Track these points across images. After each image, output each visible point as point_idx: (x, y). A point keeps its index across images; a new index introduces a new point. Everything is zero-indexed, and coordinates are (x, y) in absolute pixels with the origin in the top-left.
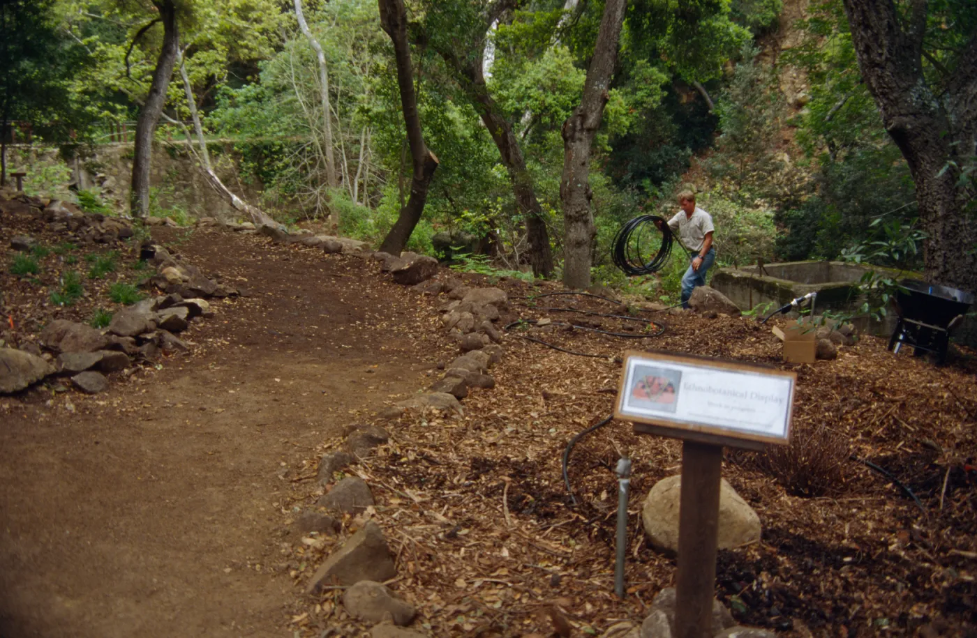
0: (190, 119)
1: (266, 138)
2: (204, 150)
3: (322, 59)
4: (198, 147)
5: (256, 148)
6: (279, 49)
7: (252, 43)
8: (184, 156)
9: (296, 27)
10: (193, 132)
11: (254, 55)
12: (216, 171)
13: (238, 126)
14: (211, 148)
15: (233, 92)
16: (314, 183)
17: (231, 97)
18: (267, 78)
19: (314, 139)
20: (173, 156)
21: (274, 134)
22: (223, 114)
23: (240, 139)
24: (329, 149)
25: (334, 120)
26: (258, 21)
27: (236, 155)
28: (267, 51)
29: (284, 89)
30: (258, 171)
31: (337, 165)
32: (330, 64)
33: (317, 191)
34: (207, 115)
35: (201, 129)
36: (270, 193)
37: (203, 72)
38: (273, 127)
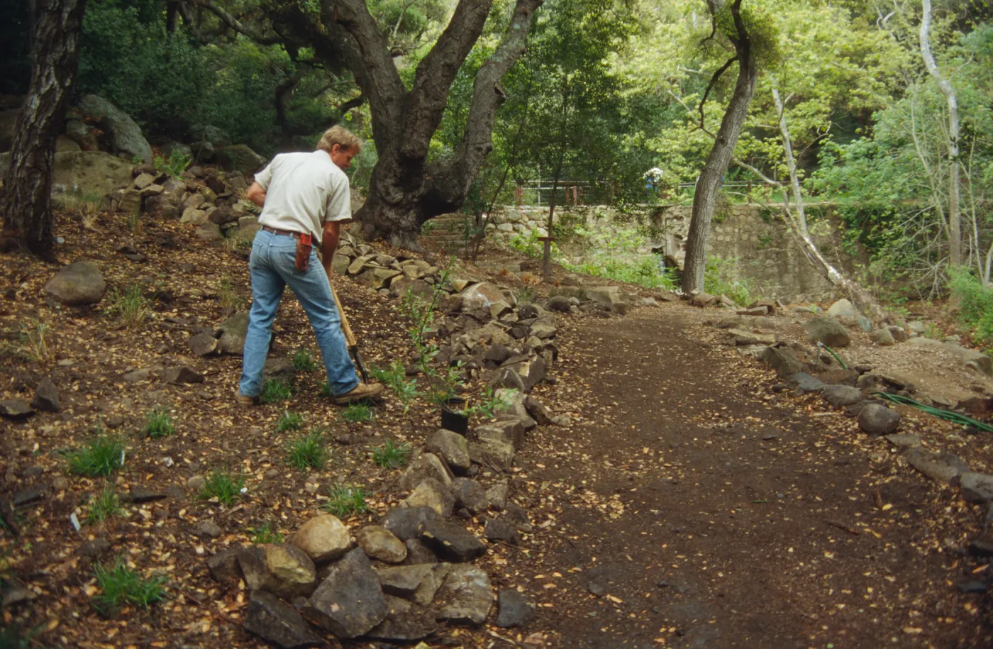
0: (788, 178)
1: (876, 201)
2: (800, 213)
3: (952, 103)
4: (793, 210)
5: (863, 212)
6: (897, 94)
7: (867, 91)
8: (779, 220)
9: (921, 68)
10: (790, 193)
11: (868, 104)
12: (813, 237)
13: (843, 187)
14: (809, 211)
15: (838, 148)
16: (934, 256)
17: (836, 154)
18: (881, 131)
19: (935, 202)
20: (766, 220)
21: (884, 197)
22: (826, 174)
23: (844, 202)
24: (955, 216)
25: (964, 180)
26: (875, 63)
27: (835, 220)
28: (883, 99)
29: (901, 143)
30: (862, 239)
31: (964, 235)
32: (962, 110)
33: (935, 267)
34: (808, 175)
35: (798, 190)
36: (876, 267)
37: (803, 124)
38: (885, 188)
